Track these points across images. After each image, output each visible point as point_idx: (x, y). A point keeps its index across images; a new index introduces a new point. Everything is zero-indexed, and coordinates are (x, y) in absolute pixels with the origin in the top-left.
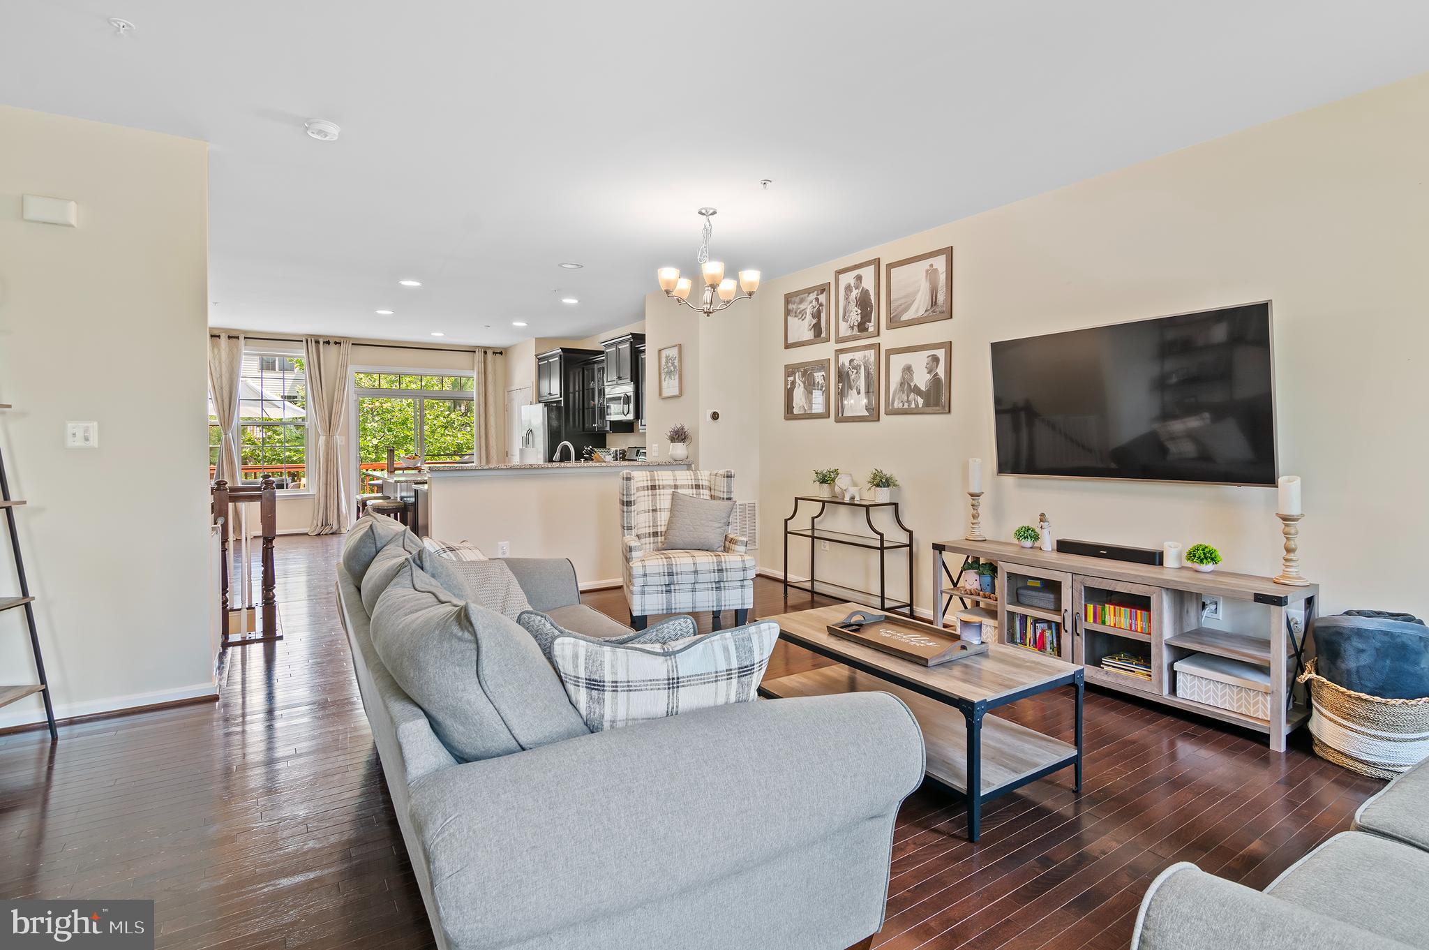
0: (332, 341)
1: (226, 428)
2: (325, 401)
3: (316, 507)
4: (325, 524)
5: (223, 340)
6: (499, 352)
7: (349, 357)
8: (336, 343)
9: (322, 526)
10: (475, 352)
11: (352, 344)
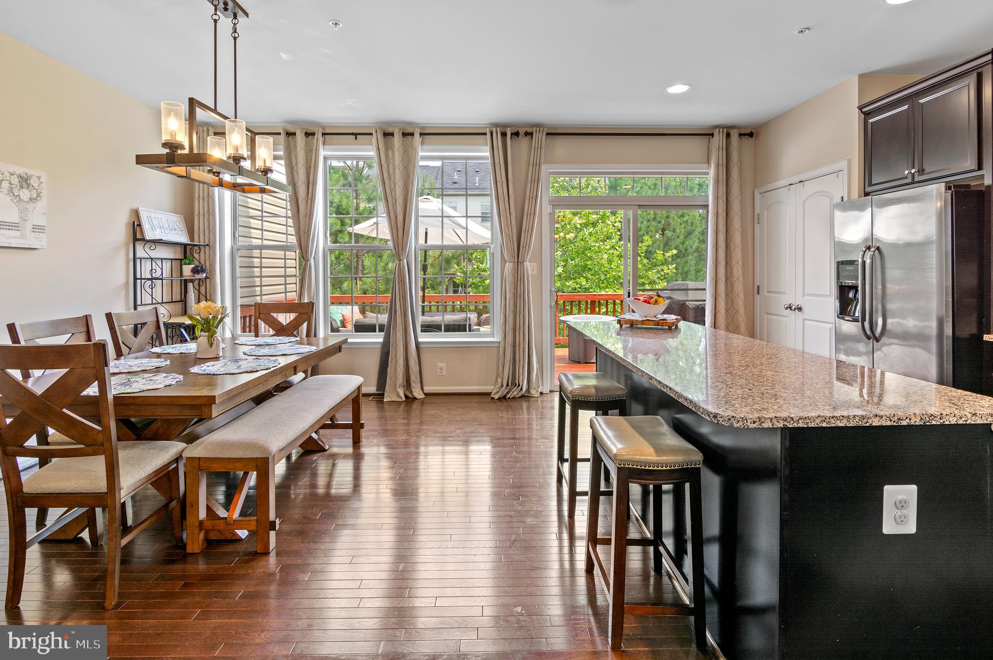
0: (522, 131)
1: (400, 253)
2: (513, 213)
3: (501, 360)
4: (513, 383)
5: (397, 140)
6: (749, 133)
7: (543, 151)
8: (527, 134)
9: (508, 385)
10: (712, 135)
11: (548, 134)
